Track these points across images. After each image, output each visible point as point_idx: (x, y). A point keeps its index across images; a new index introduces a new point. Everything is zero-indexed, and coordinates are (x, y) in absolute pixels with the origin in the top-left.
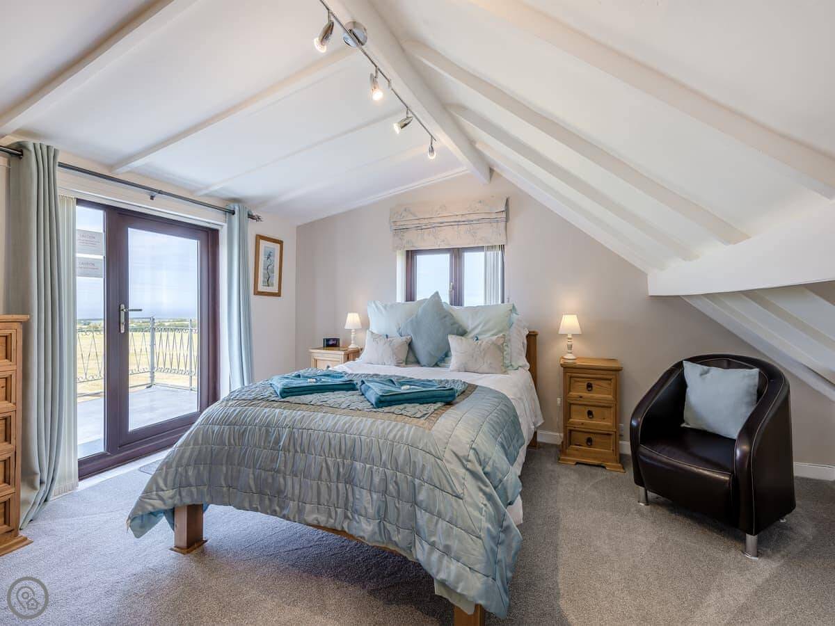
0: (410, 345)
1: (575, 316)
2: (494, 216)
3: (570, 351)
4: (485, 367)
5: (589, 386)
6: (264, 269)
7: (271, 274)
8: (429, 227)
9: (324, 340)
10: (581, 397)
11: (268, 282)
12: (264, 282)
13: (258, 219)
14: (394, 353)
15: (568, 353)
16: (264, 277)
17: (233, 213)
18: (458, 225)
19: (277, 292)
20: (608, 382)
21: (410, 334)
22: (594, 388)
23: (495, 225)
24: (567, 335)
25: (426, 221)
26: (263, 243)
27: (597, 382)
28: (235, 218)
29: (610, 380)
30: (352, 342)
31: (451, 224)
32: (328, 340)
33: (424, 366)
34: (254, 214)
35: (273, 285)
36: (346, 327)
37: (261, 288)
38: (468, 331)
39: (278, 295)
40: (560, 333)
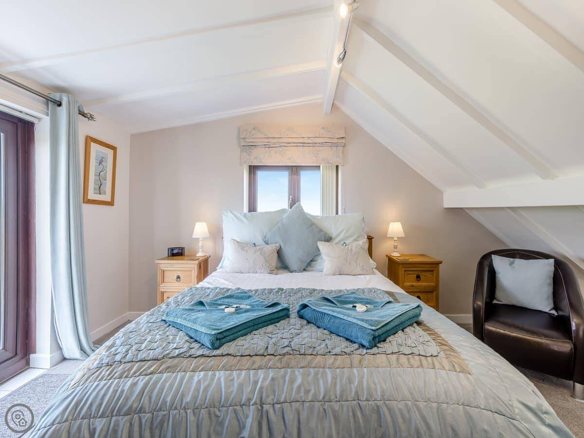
0: (279, 253)
1: (400, 223)
2: (335, 141)
3: (396, 250)
4: (358, 270)
5: (418, 277)
6: (95, 175)
7: (103, 181)
8: (277, 145)
9: (169, 249)
10: (413, 286)
11: (99, 190)
12: (95, 189)
13: (91, 118)
14: (267, 261)
15: (394, 251)
16: (95, 184)
17: (60, 104)
18: (303, 146)
19: (110, 200)
20: (431, 273)
21: (279, 242)
22: (422, 278)
23: (334, 148)
24: (393, 238)
25: (275, 140)
26: (94, 147)
27: (424, 274)
28: (63, 111)
29: (433, 271)
30: (200, 250)
31: (297, 145)
32: (172, 249)
33: (295, 271)
34: (86, 112)
35: (105, 193)
36: (194, 236)
37: (92, 196)
38: (333, 236)
39: (111, 203)
40: (388, 236)
